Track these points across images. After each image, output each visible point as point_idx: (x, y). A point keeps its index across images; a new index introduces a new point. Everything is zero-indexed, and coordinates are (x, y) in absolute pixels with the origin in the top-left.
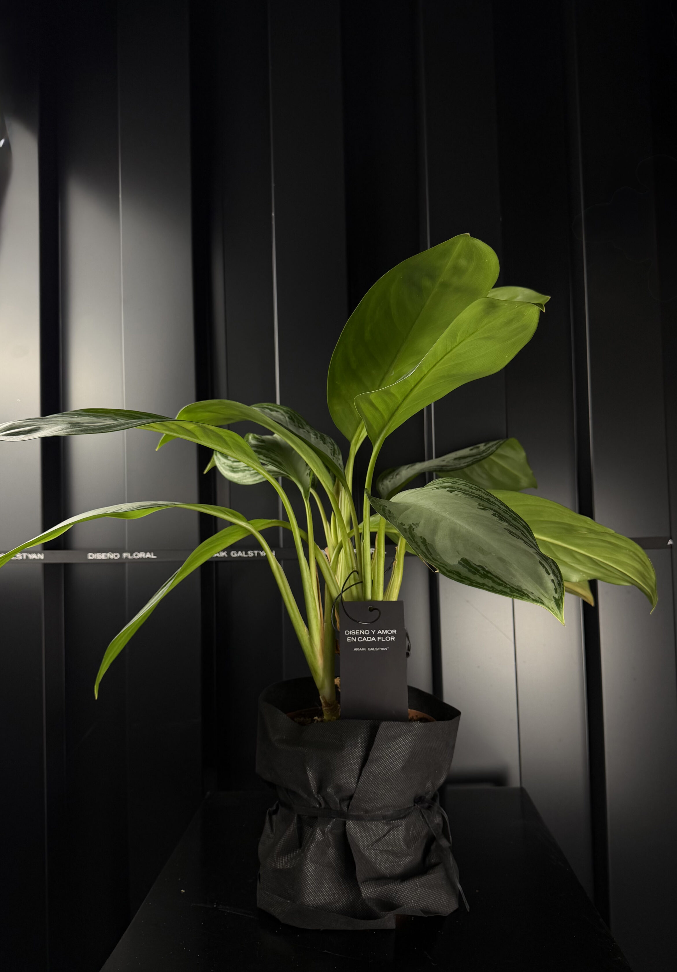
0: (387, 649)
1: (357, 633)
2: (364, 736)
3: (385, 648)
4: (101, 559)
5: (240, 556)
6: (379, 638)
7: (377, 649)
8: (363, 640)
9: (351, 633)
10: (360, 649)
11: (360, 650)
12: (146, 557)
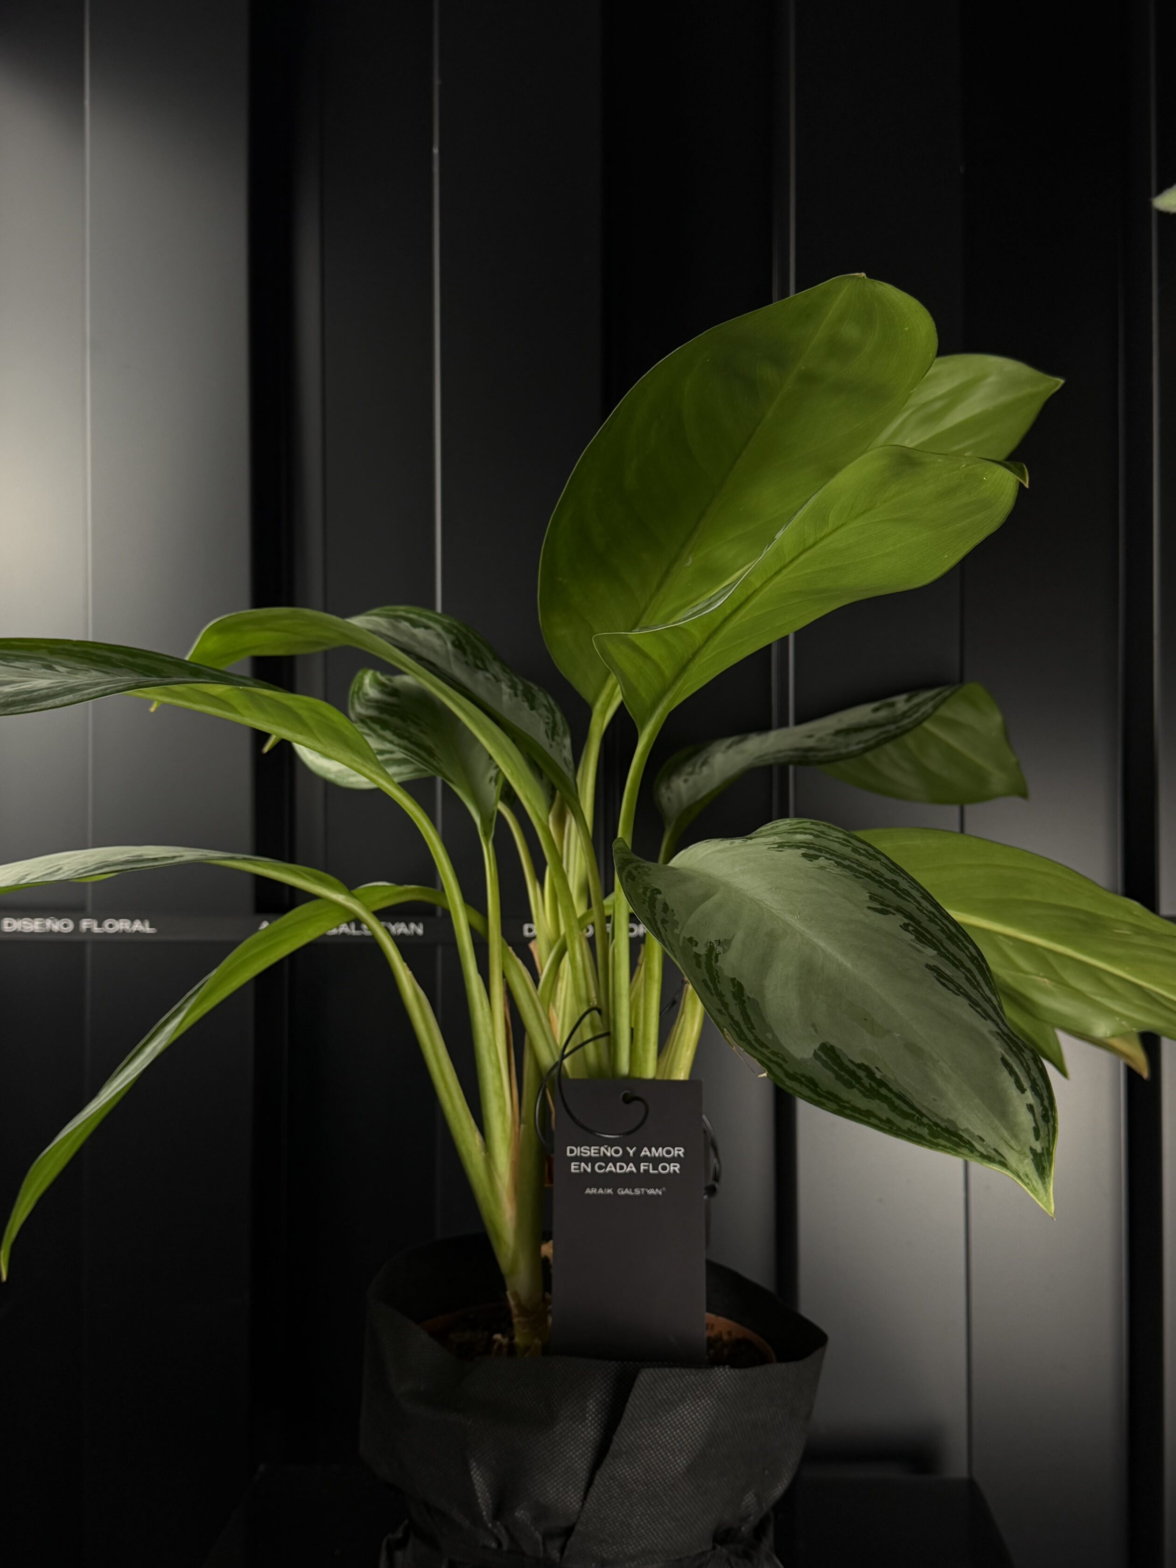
0: (660, 1193)
1: (595, 1153)
2: (601, 1396)
3: (657, 1190)
4: (32, 933)
5: (344, 934)
6: (644, 1166)
7: (637, 1192)
8: (608, 1169)
9: (581, 1152)
10: (601, 1191)
11: (599, 1192)
12: (132, 930)
